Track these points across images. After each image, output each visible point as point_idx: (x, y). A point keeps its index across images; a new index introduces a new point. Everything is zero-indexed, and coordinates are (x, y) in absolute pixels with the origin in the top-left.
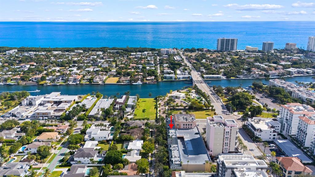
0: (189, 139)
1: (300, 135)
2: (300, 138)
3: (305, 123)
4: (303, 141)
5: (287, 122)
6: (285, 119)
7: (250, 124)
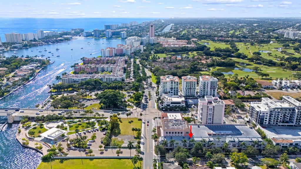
1: (188, 92)
2: (188, 94)
3: (193, 82)
4: (193, 94)
5: (172, 90)
6: (170, 89)
7: (169, 103)
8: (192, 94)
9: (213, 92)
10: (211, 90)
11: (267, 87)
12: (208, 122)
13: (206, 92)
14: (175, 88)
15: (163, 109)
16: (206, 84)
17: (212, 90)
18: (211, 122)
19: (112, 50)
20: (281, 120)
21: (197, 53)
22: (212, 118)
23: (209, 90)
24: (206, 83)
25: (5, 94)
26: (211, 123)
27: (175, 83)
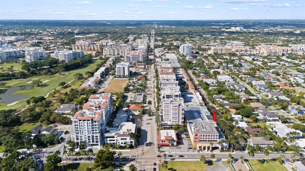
0: (197, 119)
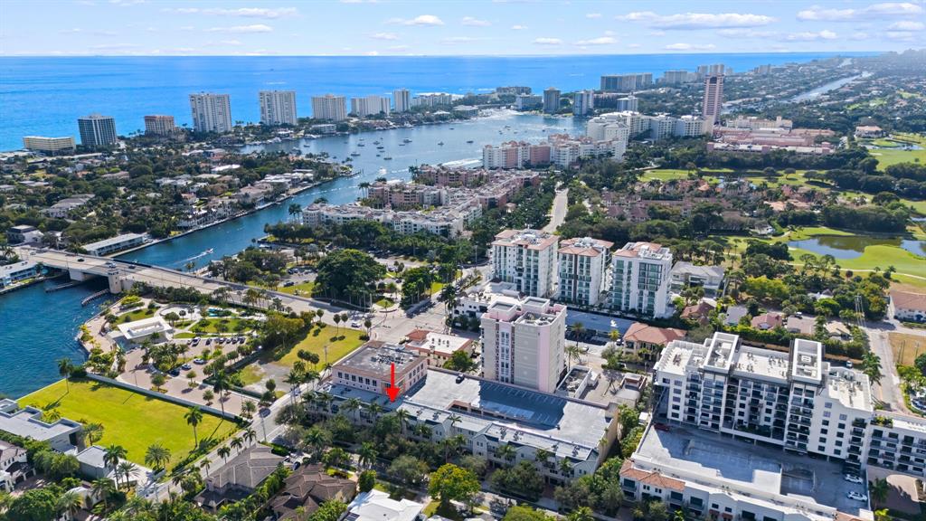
1: (570, 288)
2: (569, 294)
3: (582, 257)
4: (584, 296)
5: (520, 275)
6: (514, 270)
7: (475, 308)
8: (580, 295)
9: (649, 300)
10: (641, 293)
11: (919, 317)
12: (500, 375)
13: (624, 295)
14: (529, 270)
15: (457, 324)
16: (626, 270)
17: (646, 292)
18: (509, 376)
19: (517, 150)
20: (745, 418)
21: (805, 176)
22: (509, 362)
23: (634, 289)
24: (626, 264)
25: (173, 233)
26: (510, 380)
27: (529, 252)
